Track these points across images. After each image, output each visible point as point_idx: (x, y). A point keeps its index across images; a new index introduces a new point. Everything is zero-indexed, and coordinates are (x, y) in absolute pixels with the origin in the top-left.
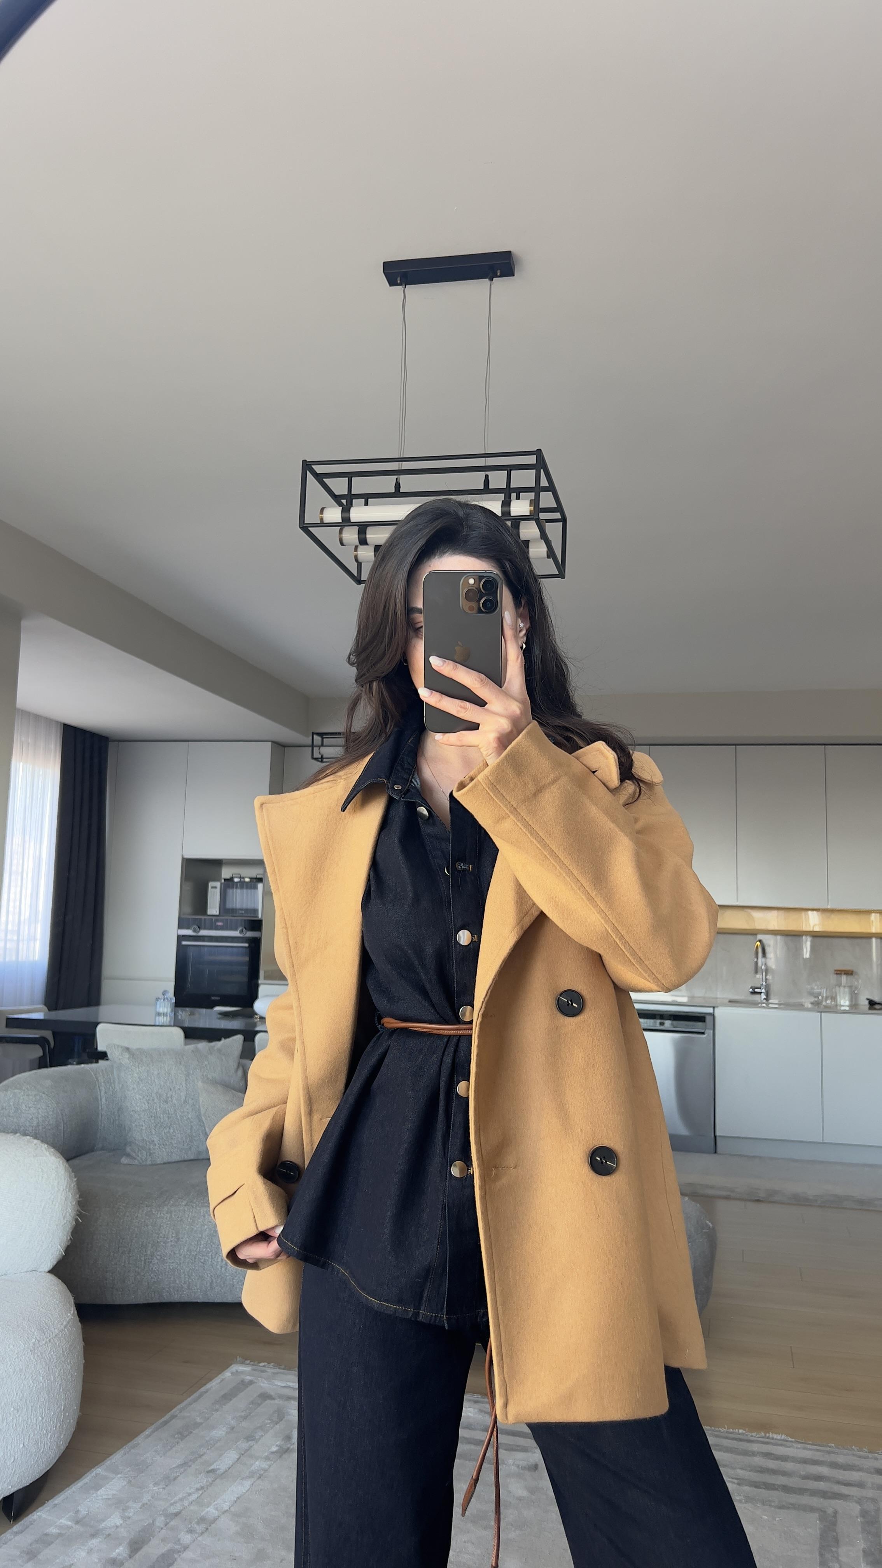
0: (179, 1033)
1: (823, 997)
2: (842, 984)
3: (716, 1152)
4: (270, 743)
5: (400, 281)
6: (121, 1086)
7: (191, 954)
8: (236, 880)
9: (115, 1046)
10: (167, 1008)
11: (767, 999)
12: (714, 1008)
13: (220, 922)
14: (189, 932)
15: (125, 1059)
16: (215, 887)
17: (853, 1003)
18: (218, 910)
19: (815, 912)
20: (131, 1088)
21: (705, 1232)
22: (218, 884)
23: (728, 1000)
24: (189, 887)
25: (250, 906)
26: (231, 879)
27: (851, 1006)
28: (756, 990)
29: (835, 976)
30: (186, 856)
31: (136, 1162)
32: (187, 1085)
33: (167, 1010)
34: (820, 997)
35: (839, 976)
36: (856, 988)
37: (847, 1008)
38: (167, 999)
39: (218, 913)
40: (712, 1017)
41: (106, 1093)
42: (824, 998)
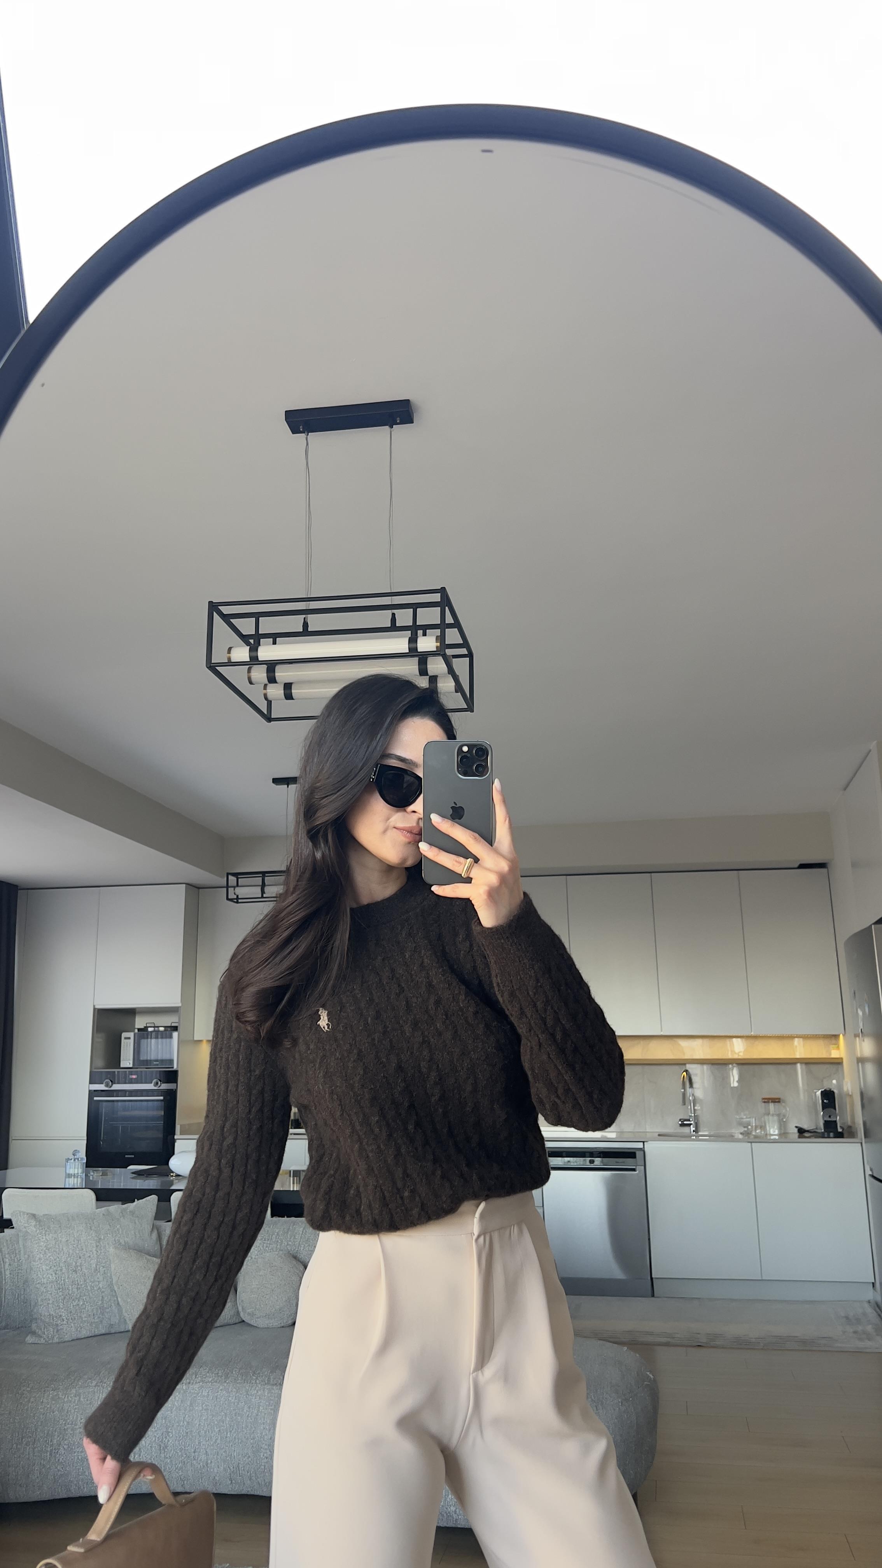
0: (91, 1195)
1: (752, 1126)
2: (771, 1113)
3: (653, 1296)
4: (184, 885)
5: (303, 429)
6: (26, 1256)
7: (104, 1110)
8: (150, 1029)
9: (20, 1213)
10: (78, 1168)
11: (696, 1131)
12: (644, 1142)
13: (134, 1075)
14: (102, 1087)
15: (32, 1227)
16: (129, 1038)
17: (783, 1132)
18: (131, 1062)
19: (739, 1040)
20: (37, 1259)
21: (647, 1384)
22: (131, 1035)
23: (658, 1133)
24: (101, 1039)
25: (166, 1057)
26: (145, 1029)
27: (780, 1135)
28: (685, 1122)
29: (763, 1104)
30: (97, 1007)
31: (43, 1341)
32: (97, 1252)
33: (78, 1171)
34: (750, 1127)
35: (766, 1104)
36: (784, 1116)
37: (777, 1137)
38: (78, 1159)
39: (131, 1066)
40: (643, 1152)
41: (10, 1265)
42: (754, 1127)
